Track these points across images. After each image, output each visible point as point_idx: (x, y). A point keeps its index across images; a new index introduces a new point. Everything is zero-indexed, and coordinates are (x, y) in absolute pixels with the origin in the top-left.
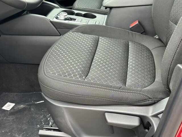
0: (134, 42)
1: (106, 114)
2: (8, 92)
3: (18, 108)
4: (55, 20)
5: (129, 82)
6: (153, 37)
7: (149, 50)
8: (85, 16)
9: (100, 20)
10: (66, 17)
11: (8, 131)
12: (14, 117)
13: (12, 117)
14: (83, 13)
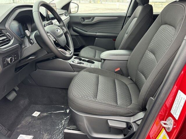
0: (118, 80)
1: (108, 120)
2: (35, 105)
3: (43, 115)
4: (72, 63)
5: (119, 102)
6: (127, 77)
7: (126, 85)
8: (88, 61)
9: (97, 65)
10: (79, 62)
11: (37, 130)
12: (41, 121)
13: (39, 121)
14: (87, 60)
